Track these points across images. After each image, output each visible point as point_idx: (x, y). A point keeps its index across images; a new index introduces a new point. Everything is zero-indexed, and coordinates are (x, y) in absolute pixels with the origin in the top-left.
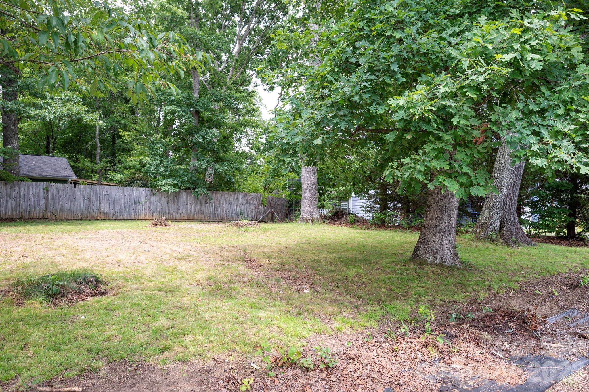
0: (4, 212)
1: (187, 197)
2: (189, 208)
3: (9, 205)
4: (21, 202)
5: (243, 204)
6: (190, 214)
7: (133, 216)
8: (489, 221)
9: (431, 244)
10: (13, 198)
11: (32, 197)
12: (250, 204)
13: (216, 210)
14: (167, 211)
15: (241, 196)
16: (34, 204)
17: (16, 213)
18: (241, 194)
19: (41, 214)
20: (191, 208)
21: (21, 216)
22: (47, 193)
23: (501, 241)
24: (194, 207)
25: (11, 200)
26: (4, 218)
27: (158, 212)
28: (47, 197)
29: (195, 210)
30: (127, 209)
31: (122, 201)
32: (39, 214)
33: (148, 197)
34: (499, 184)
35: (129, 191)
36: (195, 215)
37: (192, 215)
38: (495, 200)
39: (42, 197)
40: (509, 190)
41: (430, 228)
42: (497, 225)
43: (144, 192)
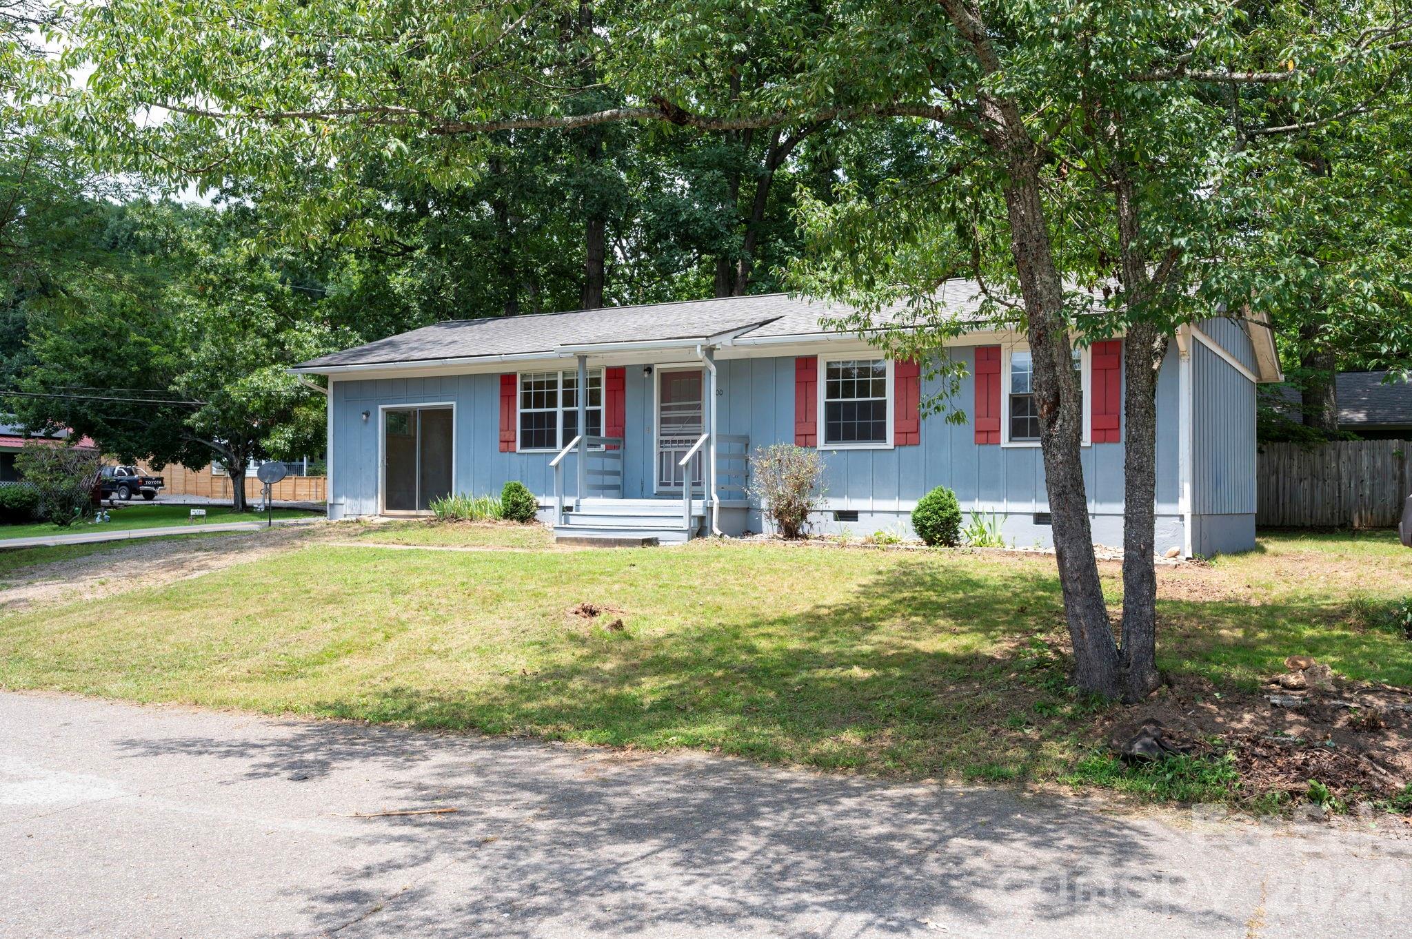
0: (1308, 512)
3: (1318, 497)
4: (1343, 487)
10: (1325, 481)
11: (1367, 476)
16: (1372, 492)
17: (1333, 514)
19: (1389, 515)
21: (1342, 521)
22: (1402, 466)
25: (1320, 483)
26: (1308, 523)
28: (1402, 474)
32: (1384, 517)
39: (1390, 477)
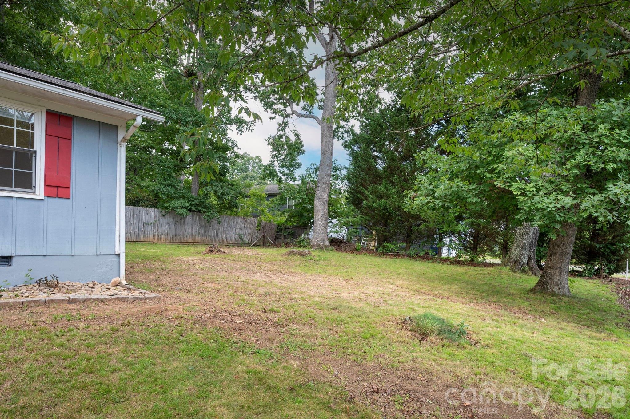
1: (193, 220)
2: (194, 231)
5: (241, 229)
6: (195, 237)
7: (142, 238)
8: (520, 257)
9: (557, 280)
12: (247, 229)
13: (217, 234)
14: (174, 233)
15: (240, 220)
18: (240, 218)
20: (196, 231)
23: (531, 273)
24: (199, 230)
27: (166, 234)
29: (199, 233)
30: (137, 230)
31: (132, 222)
33: (157, 219)
34: (527, 230)
35: (138, 211)
36: (200, 238)
37: (197, 237)
38: (525, 242)
40: (535, 235)
41: (556, 269)
42: (526, 261)
43: (153, 213)
